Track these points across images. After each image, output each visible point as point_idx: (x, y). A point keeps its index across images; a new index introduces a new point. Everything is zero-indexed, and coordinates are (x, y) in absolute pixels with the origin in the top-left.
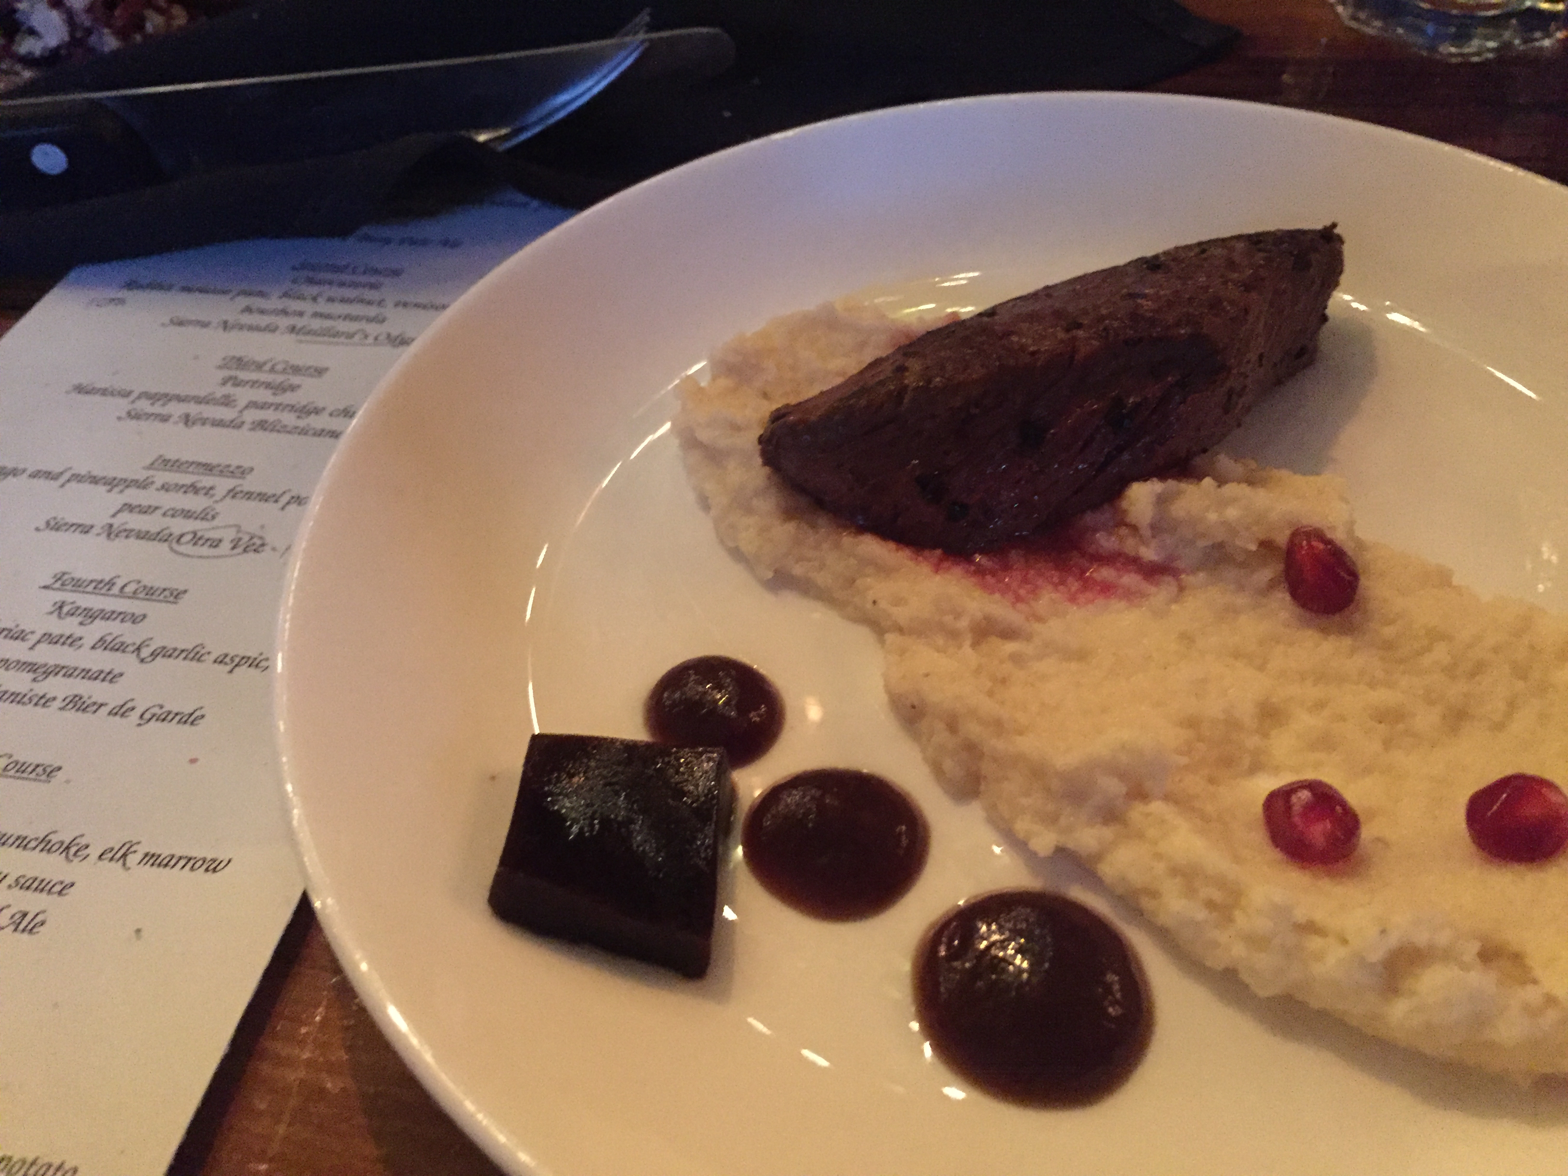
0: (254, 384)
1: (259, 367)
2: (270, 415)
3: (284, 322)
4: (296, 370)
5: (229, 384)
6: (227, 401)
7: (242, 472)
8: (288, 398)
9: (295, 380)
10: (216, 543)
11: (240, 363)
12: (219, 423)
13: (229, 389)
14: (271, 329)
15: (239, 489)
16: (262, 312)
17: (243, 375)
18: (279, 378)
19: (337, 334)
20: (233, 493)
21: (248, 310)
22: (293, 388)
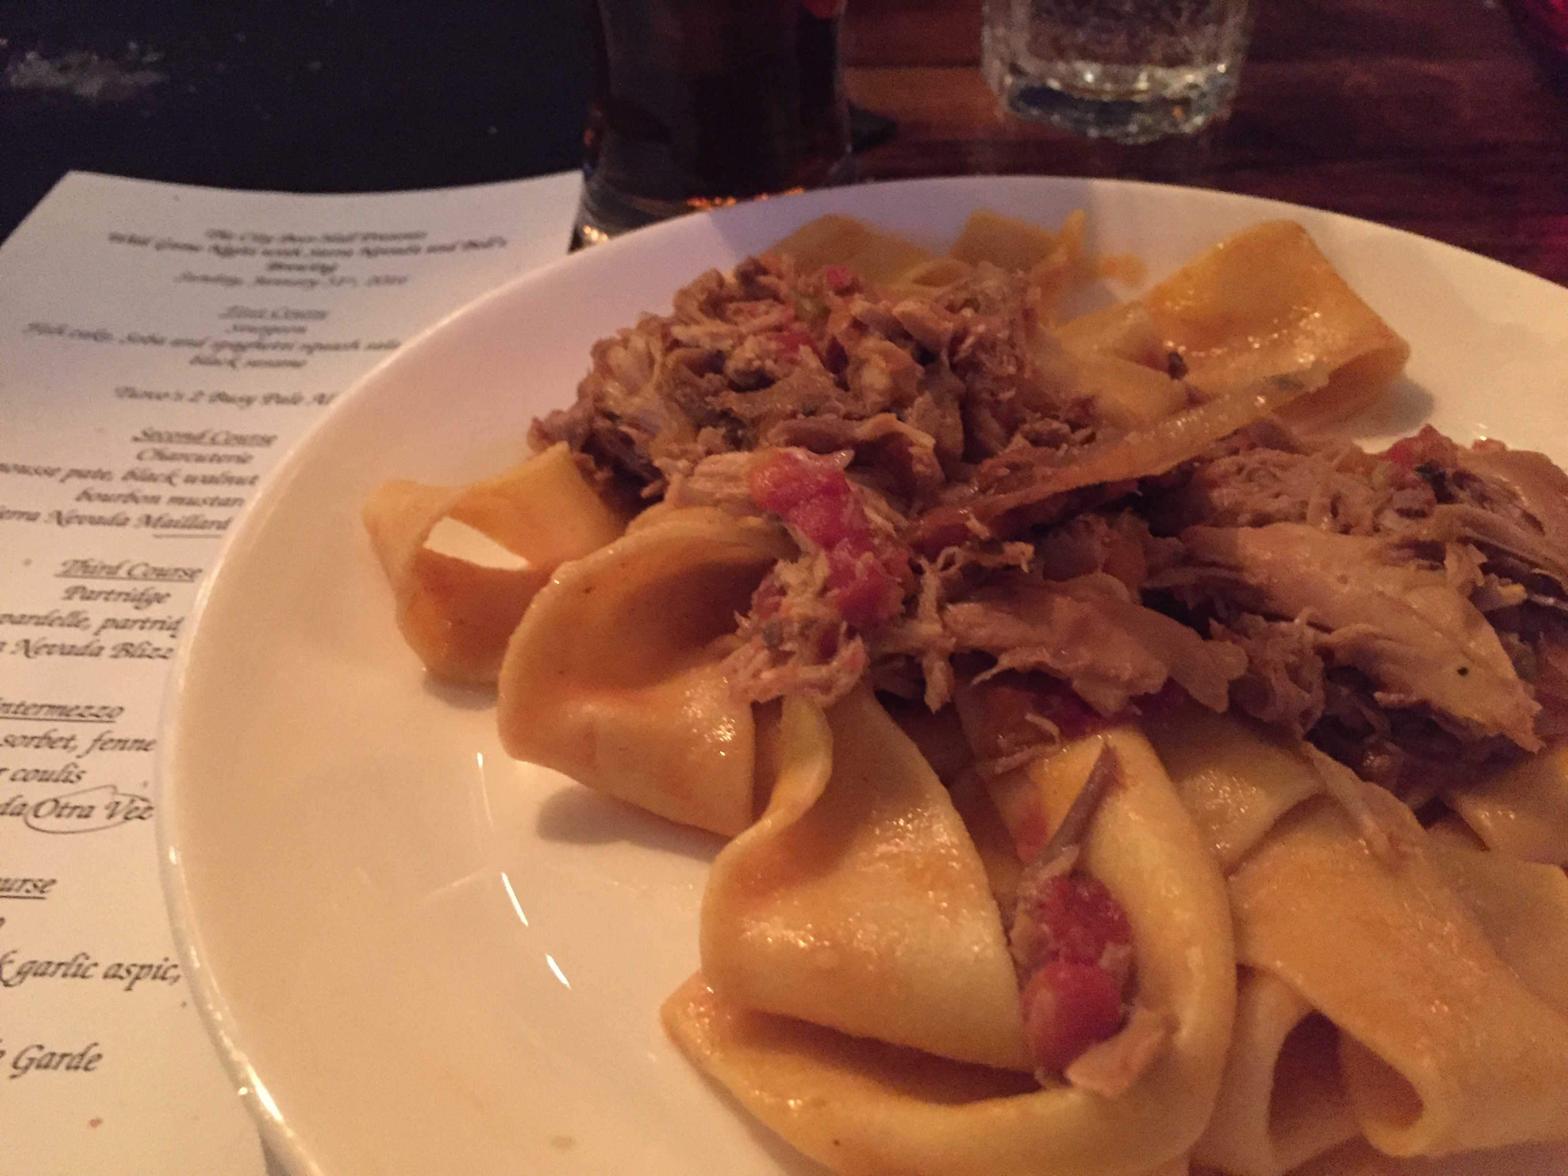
0: (108, 595)
1: (112, 572)
2: (135, 636)
3: (135, 511)
4: (161, 574)
5: (77, 597)
6: (76, 621)
7: (109, 714)
8: (155, 611)
9: (162, 587)
10: (85, 813)
11: (86, 567)
12: (67, 651)
13: (77, 604)
14: (120, 522)
15: (107, 737)
16: (105, 498)
17: (93, 584)
18: (141, 586)
19: (205, 525)
20: (101, 743)
21: (86, 495)
22: (159, 598)
